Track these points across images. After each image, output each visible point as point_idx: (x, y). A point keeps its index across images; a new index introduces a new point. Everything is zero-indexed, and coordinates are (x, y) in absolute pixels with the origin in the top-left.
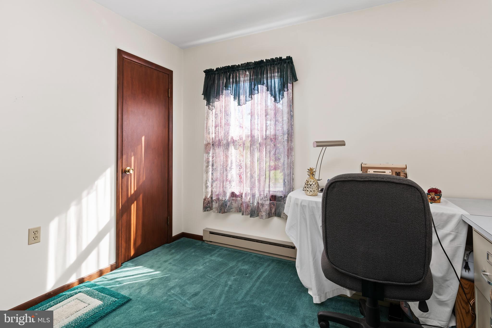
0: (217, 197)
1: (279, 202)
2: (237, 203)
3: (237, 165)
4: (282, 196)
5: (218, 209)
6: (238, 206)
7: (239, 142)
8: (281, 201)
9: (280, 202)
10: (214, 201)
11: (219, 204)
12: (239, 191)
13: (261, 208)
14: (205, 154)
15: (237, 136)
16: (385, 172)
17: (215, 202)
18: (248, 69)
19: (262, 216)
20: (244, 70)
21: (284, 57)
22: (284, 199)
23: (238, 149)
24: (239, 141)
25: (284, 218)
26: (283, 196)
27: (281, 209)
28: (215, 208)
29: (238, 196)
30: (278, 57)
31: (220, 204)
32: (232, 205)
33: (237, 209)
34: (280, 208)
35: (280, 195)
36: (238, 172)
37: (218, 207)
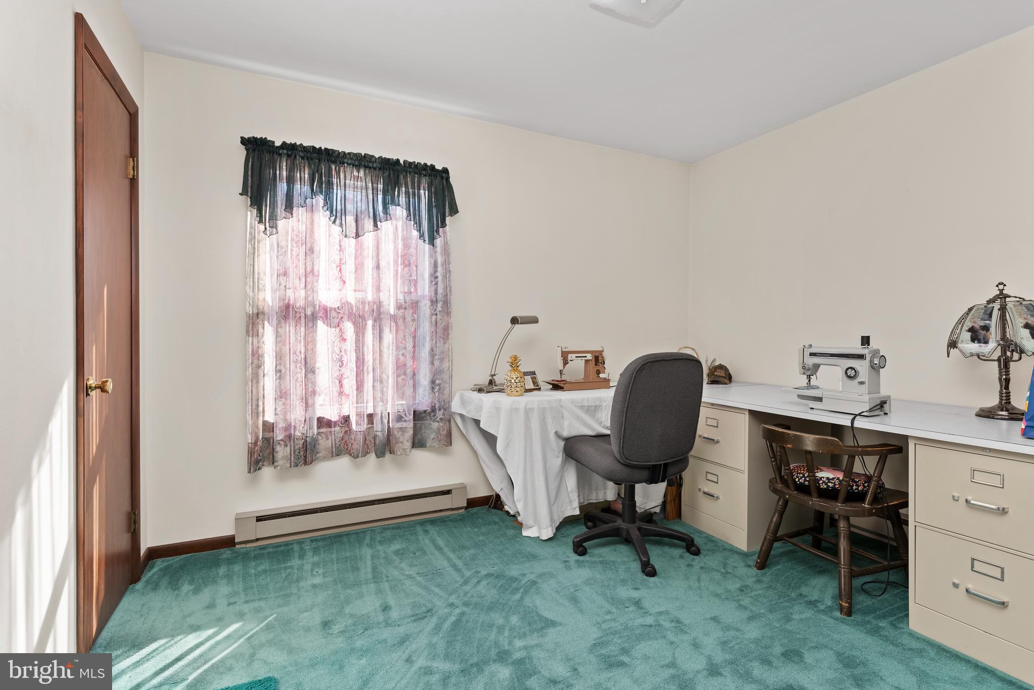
0: (287, 433)
1: (421, 422)
2: (332, 439)
3: (335, 359)
4: (426, 410)
5: (291, 459)
6: (336, 444)
7: (339, 313)
8: (425, 418)
9: (423, 420)
10: (281, 442)
11: (292, 448)
12: (339, 412)
13: (399, 436)
14: (253, 337)
15: (335, 300)
16: (586, 357)
17: (283, 446)
18: (366, 167)
19: (404, 449)
20: (356, 166)
21: (439, 167)
22: (430, 414)
23: (338, 326)
24: (339, 309)
25: (434, 447)
26: (429, 408)
27: (425, 432)
28: (283, 458)
29: (335, 423)
30: (429, 164)
31: (296, 447)
32: (319, 444)
33: (332, 452)
34: (423, 431)
35: (423, 409)
36: (338, 373)
37: (291, 454)
